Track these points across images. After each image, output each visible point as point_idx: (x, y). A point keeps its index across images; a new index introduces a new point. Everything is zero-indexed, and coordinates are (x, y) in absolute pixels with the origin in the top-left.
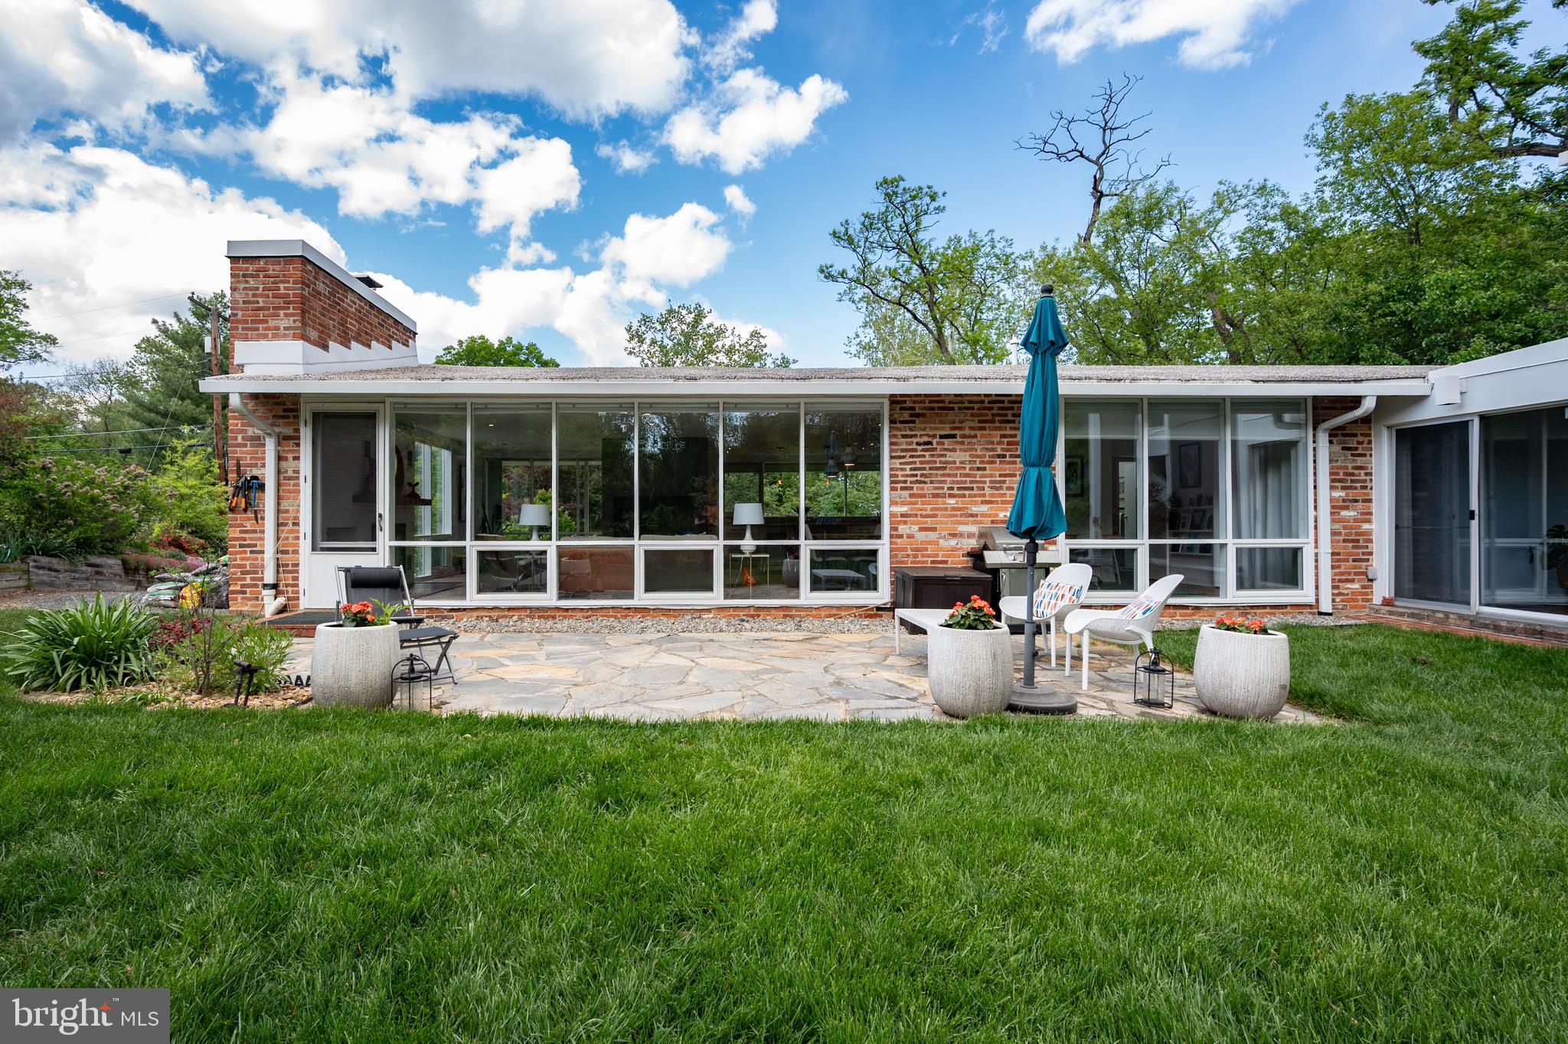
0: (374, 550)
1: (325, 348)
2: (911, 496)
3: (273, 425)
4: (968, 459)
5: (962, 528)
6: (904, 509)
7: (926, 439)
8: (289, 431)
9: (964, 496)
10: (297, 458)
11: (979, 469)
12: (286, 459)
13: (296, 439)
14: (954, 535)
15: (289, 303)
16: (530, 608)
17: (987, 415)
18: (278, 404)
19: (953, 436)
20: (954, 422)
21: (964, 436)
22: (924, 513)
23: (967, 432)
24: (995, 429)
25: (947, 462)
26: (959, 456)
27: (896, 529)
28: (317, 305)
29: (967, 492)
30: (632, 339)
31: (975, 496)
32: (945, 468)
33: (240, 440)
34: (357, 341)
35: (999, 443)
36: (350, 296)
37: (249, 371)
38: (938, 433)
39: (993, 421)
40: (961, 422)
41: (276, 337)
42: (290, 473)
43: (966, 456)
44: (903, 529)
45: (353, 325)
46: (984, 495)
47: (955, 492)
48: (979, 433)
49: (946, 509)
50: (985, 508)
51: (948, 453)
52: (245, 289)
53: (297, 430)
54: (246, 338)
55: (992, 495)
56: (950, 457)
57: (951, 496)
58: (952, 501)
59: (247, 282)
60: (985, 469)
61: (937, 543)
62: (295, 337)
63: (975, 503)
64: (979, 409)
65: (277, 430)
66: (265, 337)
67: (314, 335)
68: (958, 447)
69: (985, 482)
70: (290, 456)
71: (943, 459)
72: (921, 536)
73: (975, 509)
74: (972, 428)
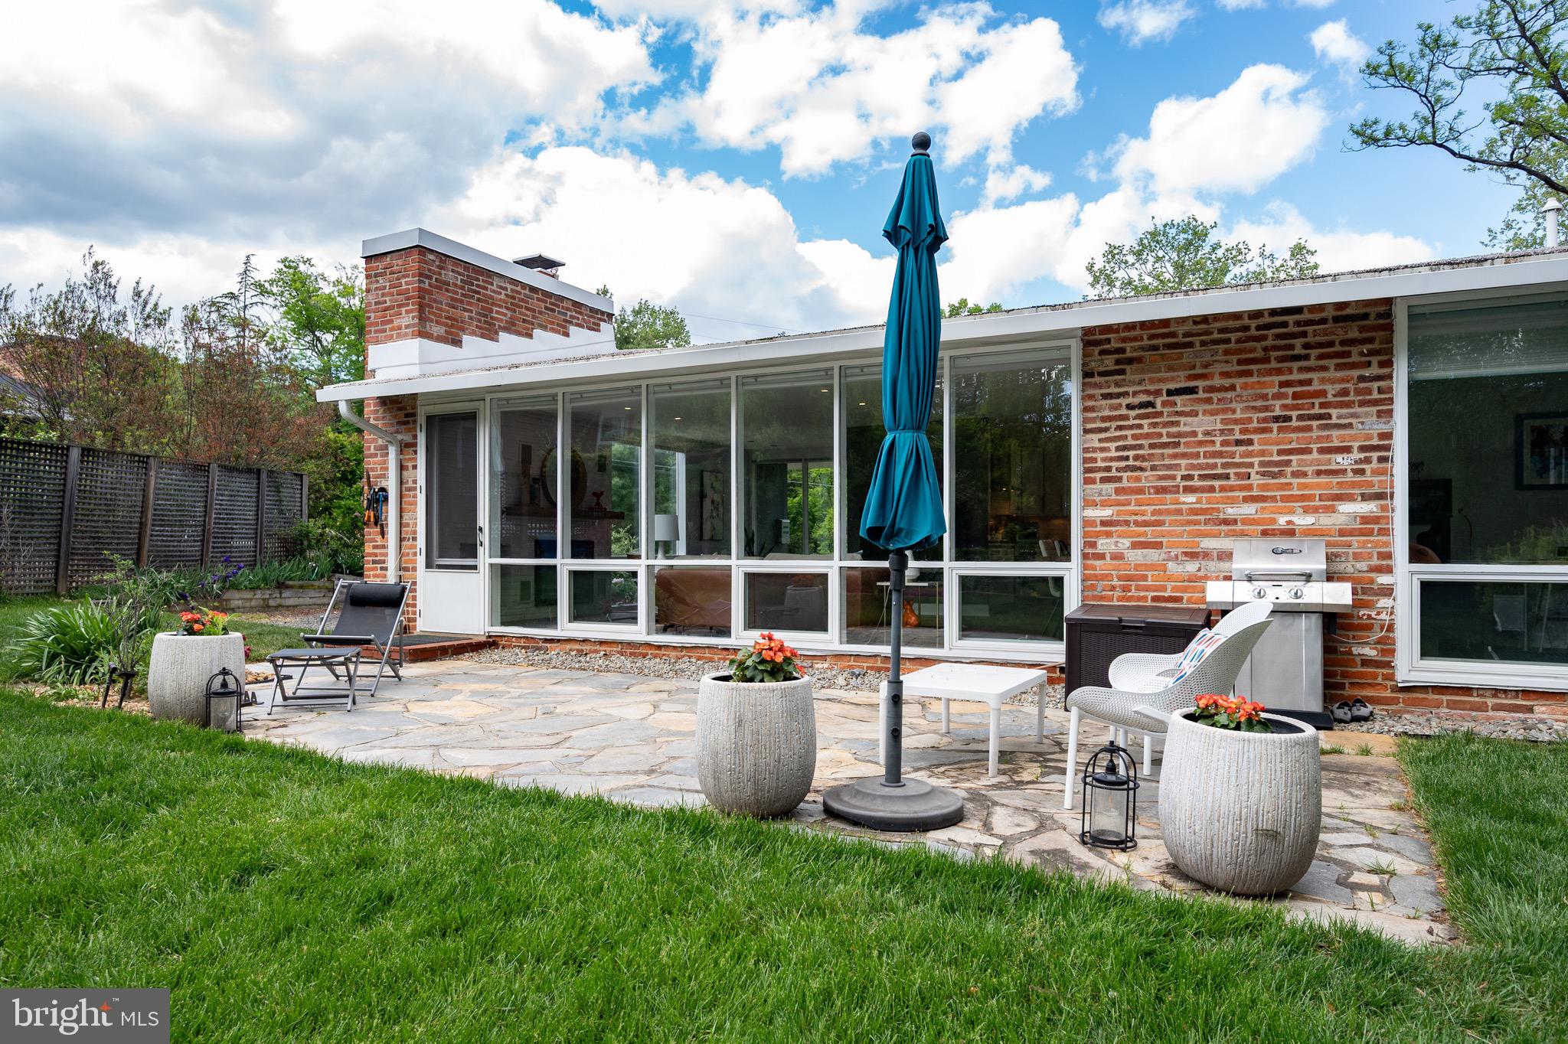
0: (475, 567)
1: (457, 343)
2: (1118, 491)
3: (397, 432)
4: (1219, 426)
5: (1208, 544)
6: (1106, 513)
7: (1144, 398)
8: (408, 438)
9: (1212, 489)
10: (415, 467)
11: (1238, 443)
12: (407, 468)
13: (412, 445)
14: (1193, 556)
15: (408, 299)
16: (621, 643)
17: (1254, 350)
18: (400, 409)
19: (1192, 391)
20: (1194, 367)
21: (1211, 389)
22: (1139, 518)
23: (1217, 381)
24: (1270, 372)
25: (1180, 435)
26: (1202, 423)
27: (1093, 545)
28: (444, 298)
29: (1217, 483)
30: (1096, 280)
31: (1232, 489)
32: (1177, 445)
33: (372, 451)
34: (508, 330)
35: (1276, 396)
36: (496, 281)
37: (379, 376)
38: (1165, 387)
39: (1266, 360)
40: (1206, 366)
41: (400, 337)
42: (410, 484)
43: (1214, 423)
44: (1104, 545)
45: (501, 314)
46: (1249, 488)
47: (1196, 483)
48: (1238, 382)
49: (1179, 512)
50: (1249, 510)
51: (1182, 419)
52: (376, 289)
53: (415, 437)
54: (377, 342)
55: (1262, 487)
56: (1186, 424)
57: (1189, 490)
58: (1191, 498)
59: (378, 281)
60: (1250, 442)
61: (1164, 568)
62: (414, 335)
63: (1232, 501)
64: (1238, 341)
65: (400, 437)
66: (390, 338)
67: (438, 330)
68: (1200, 408)
69: (1251, 465)
70: (410, 464)
71: (1173, 430)
72: (1136, 556)
73: (1231, 511)
74: (1226, 375)
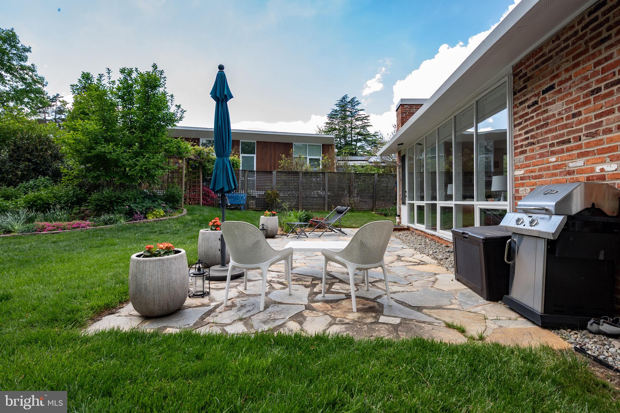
2: (527, 158)
4: (565, 107)
6: (522, 172)
7: (534, 100)
9: (562, 151)
11: (574, 115)
17: (580, 46)
19: (552, 87)
20: (553, 72)
21: (561, 83)
22: (533, 174)
23: (564, 76)
24: (589, 59)
25: (548, 118)
26: (557, 108)
27: (517, 191)
29: (564, 147)
31: (572, 149)
32: (547, 125)
35: (593, 75)
38: (542, 89)
39: (587, 51)
40: (558, 69)
43: (562, 105)
46: (579, 147)
47: (556, 148)
48: (573, 72)
49: (548, 168)
50: (580, 163)
51: (549, 107)
55: (587, 145)
56: (551, 110)
57: (553, 153)
58: (553, 159)
60: (580, 114)
63: (571, 158)
64: (573, 43)
68: (556, 97)
69: (581, 130)
71: (545, 115)
73: (572, 165)
74: (567, 70)
